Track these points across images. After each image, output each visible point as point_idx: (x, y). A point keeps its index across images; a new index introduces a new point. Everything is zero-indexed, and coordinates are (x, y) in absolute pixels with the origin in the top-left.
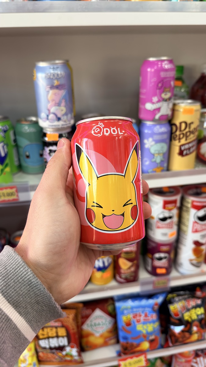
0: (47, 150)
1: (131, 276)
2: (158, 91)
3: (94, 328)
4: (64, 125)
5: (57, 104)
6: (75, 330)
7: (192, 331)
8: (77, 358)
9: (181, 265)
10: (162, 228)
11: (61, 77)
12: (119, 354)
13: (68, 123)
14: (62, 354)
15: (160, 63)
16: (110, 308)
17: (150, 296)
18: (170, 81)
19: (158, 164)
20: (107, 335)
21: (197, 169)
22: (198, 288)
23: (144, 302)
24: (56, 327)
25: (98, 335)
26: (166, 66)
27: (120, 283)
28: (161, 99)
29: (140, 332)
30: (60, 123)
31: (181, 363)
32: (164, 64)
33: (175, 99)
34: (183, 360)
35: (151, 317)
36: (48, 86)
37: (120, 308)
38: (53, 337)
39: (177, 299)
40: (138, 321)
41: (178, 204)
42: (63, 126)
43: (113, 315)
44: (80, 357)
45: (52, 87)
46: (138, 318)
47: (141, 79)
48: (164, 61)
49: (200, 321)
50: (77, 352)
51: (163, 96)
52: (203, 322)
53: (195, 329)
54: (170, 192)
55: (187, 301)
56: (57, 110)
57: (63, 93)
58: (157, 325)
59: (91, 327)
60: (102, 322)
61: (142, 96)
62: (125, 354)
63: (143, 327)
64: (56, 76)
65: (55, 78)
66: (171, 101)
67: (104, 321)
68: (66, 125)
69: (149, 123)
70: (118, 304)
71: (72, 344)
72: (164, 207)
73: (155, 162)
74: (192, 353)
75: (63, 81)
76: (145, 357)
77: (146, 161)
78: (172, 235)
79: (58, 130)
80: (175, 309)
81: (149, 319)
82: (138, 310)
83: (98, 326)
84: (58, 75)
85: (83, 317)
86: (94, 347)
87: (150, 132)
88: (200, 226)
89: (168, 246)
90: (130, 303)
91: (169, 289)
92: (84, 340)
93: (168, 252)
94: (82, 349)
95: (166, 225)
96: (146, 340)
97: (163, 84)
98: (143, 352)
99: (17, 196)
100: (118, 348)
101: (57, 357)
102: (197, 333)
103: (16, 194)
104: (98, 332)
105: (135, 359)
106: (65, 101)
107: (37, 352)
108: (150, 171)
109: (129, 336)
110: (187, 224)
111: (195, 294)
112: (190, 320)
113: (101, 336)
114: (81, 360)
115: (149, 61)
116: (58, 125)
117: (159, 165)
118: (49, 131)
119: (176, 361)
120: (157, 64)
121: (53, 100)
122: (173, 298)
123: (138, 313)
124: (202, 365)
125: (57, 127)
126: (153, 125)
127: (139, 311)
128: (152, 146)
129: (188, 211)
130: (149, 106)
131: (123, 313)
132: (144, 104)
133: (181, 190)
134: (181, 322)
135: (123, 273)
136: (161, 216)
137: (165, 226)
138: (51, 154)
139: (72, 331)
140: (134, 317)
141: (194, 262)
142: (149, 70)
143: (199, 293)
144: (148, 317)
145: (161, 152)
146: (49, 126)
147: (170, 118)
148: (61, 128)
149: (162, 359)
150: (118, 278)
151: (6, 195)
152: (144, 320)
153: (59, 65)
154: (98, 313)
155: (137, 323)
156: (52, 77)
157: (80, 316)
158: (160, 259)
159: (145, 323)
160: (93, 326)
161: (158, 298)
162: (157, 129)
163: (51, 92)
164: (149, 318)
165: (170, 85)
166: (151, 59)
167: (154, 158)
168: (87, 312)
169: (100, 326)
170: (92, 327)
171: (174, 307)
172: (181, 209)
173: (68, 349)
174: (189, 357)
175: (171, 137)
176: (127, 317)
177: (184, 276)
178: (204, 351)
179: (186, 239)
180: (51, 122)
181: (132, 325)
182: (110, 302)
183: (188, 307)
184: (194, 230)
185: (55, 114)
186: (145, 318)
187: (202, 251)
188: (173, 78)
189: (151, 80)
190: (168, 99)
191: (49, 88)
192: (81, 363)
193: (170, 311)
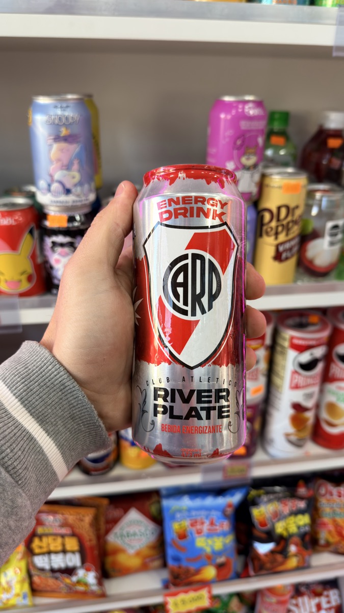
0: (49, 241)
2: (235, 152)
3: (127, 540)
4: (77, 201)
5: (66, 166)
6: (94, 542)
7: (289, 552)
8: (95, 588)
9: (271, 441)
11: (74, 122)
12: (166, 585)
13: (83, 198)
14: (71, 581)
15: (240, 106)
17: (219, 491)
18: (257, 137)
20: (147, 552)
21: (299, 283)
22: (301, 482)
23: (209, 501)
24: (63, 536)
25: (131, 551)
26: (252, 111)
28: (239, 166)
29: (202, 550)
30: (70, 199)
31: (271, 604)
32: (247, 107)
33: (266, 167)
34: (273, 600)
35: (220, 527)
36: (50, 136)
37: (169, 509)
38: (56, 552)
39: (265, 498)
40: (199, 532)
41: (268, 341)
42: (75, 204)
43: (158, 520)
44: (100, 587)
45: (58, 138)
46: (199, 527)
47: (209, 130)
48: (248, 102)
49: (303, 536)
50: (96, 578)
51: (244, 160)
52: (307, 538)
53: (293, 549)
55: (281, 503)
56: (65, 176)
57: (75, 148)
58: (230, 540)
59: (122, 539)
60: (140, 531)
61: (211, 160)
63: (207, 543)
64: (64, 120)
65: (62, 123)
66: (257, 169)
67: (143, 530)
68: (80, 201)
70: (166, 503)
71: (87, 564)
74: (289, 588)
75: (77, 130)
76: (209, 592)
78: (257, 391)
79: (67, 209)
80: (261, 515)
81: (216, 530)
82: (198, 513)
83: (133, 537)
84: (67, 118)
85: (108, 522)
86: (125, 572)
88: (302, 378)
89: (250, 410)
90: (186, 502)
91: (249, 481)
92: (109, 560)
93: (250, 419)
94: (105, 574)
96: (211, 564)
97: (243, 142)
98: (205, 584)
100: (165, 574)
101: (62, 585)
102: (296, 555)
104: (132, 548)
105: (192, 595)
106: (79, 163)
107: (30, 576)
109: (182, 555)
110: (282, 375)
111: (295, 491)
112: (285, 534)
113: (138, 554)
114: (102, 590)
115: (223, 102)
116: (67, 202)
118: (52, 211)
119: (263, 602)
120: (237, 108)
121: (59, 160)
122: (259, 496)
123: (199, 518)
124: (305, 610)
125: (64, 204)
127: (200, 515)
129: (284, 353)
133: (274, 318)
134: (269, 536)
138: (56, 249)
139: (87, 544)
140: (192, 525)
141: (293, 438)
142: (222, 116)
143: (302, 491)
144: (216, 525)
146: (52, 201)
147: (254, 198)
148: (72, 206)
149: (240, 596)
152: (209, 530)
153: (72, 102)
154: (134, 515)
155: (196, 535)
156: (57, 122)
157: (102, 521)
159: (210, 535)
160: (125, 537)
161: (232, 495)
163: (55, 146)
164: (218, 527)
165: (257, 144)
166: (227, 99)
168: (116, 513)
169: (137, 537)
170: (124, 538)
171: (260, 512)
172: (273, 350)
173: (81, 573)
174: (282, 595)
175: (262, 230)
176: (180, 525)
177: (276, 461)
178: (310, 586)
179: (279, 399)
180: (55, 196)
181: (188, 538)
182: (155, 498)
183: (283, 512)
184: (293, 385)
185: (61, 183)
186: (210, 527)
187: (306, 420)
188: (262, 131)
189: (225, 134)
190: (252, 166)
191: (53, 139)
192: (103, 596)
193: (252, 518)
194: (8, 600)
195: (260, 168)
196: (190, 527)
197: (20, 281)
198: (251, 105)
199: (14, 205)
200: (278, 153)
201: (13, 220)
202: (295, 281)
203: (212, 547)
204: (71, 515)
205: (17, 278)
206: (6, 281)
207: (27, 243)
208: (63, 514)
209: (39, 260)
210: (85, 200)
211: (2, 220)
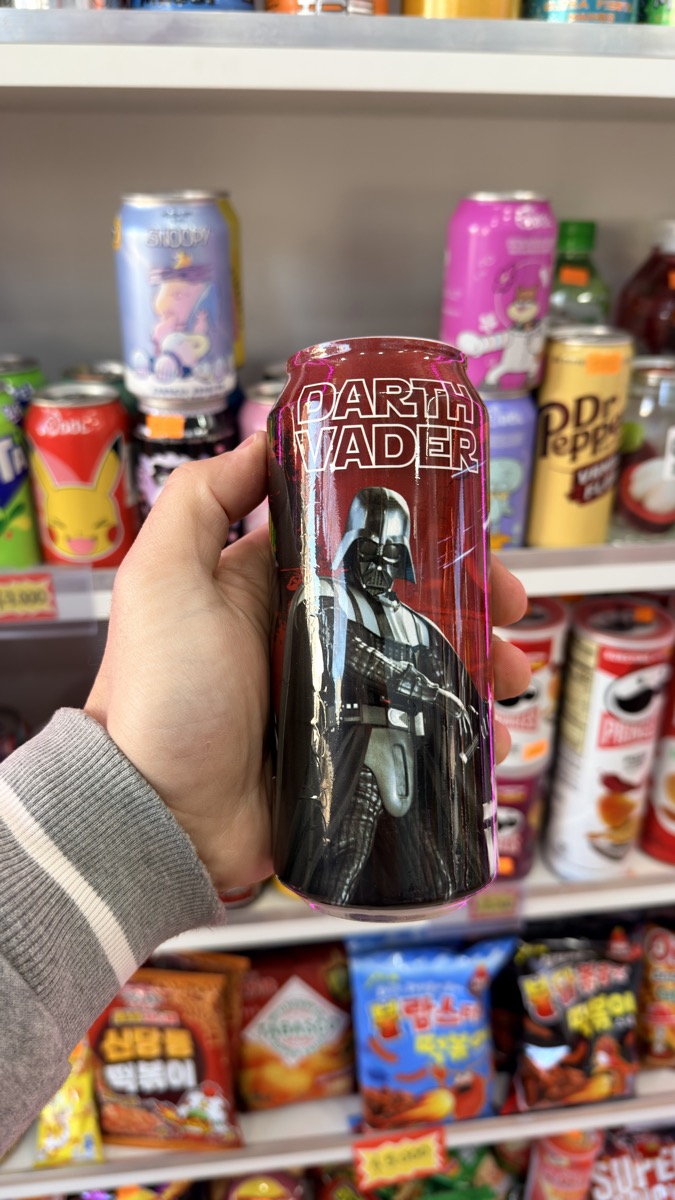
0: (148, 464)
2: (498, 297)
3: (282, 1038)
4: (202, 390)
5: (183, 324)
6: (221, 1040)
7: (593, 1066)
8: (222, 1129)
9: (562, 848)
11: (198, 243)
12: (358, 1128)
13: (214, 384)
14: (177, 1114)
15: (507, 211)
16: (334, 980)
17: (462, 945)
18: (537, 268)
20: (320, 1062)
21: (617, 545)
22: (618, 931)
23: (442, 964)
24: (162, 1029)
25: (291, 1061)
26: (528, 220)
28: (505, 324)
29: (426, 1058)
30: (190, 385)
31: (558, 1169)
32: (519, 213)
33: (554, 325)
34: (564, 1160)
35: (462, 1013)
36: (155, 268)
37: (364, 978)
38: (149, 1060)
39: (548, 961)
40: (422, 1024)
41: (556, 655)
42: (198, 395)
43: (343, 1001)
44: (232, 1127)
45: (168, 273)
46: (421, 1014)
47: (447, 257)
48: (520, 204)
49: (621, 1035)
50: (225, 1109)
51: (514, 312)
52: (630, 1040)
53: (602, 1059)
54: (533, 616)
55: (580, 970)
56: (181, 343)
57: (200, 291)
58: (480, 1039)
59: (273, 1037)
60: (307, 1022)
61: (450, 312)
62: (376, 1125)
63: (437, 1044)
64: (181, 240)
65: (178, 245)
66: (538, 329)
67: (313, 1019)
68: (208, 390)
70: (358, 966)
71: (208, 1083)
74: (594, 1139)
75: (204, 257)
76: (441, 1141)
78: (534, 751)
79: (184, 404)
80: (541, 992)
81: (455, 1020)
82: (420, 987)
83: (294, 1034)
84: (186, 236)
85: (246, 1003)
86: (280, 1100)
88: (622, 727)
89: (521, 787)
90: (397, 964)
91: (518, 926)
92: (249, 1076)
93: (521, 806)
94: (241, 1105)
95: (515, 718)
96: (444, 1087)
97: (513, 277)
98: (432, 1125)
99: (53, 603)
100: (356, 1107)
101: (159, 1123)
102: (607, 1072)
103: (49, 596)
104: (293, 1053)
105: (407, 1146)
106: (207, 317)
107: (98, 1104)
109: (390, 1069)
110: (583, 720)
111: (607, 947)
112: (587, 1030)
113: (304, 1065)
114: (236, 1134)
115: (476, 205)
116: (184, 392)
117: (495, 529)
118: (155, 408)
119: (543, 1165)
120: (500, 214)
121: (170, 313)
122: (537, 956)
123: (421, 997)
124: (625, 1183)
125: (179, 396)
127: (423, 992)
129: (586, 679)
130: (469, 343)
132: (455, 334)
133: (568, 612)
134: (557, 1034)
137: (511, 722)
138: (161, 478)
139: (209, 1043)
140: (409, 1010)
141: (604, 842)
142: (473, 230)
143: (620, 947)
144: (454, 1011)
145: (504, 487)
146: (156, 390)
147: (533, 383)
148: (193, 399)
149: (493, 1150)
151: (17, 598)
152: (441, 1020)
153: (194, 205)
154: (296, 991)
155: (415, 1030)
156: (167, 241)
157: (237, 999)
159: (443, 1030)
160: (279, 1032)
161: (486, 953)
163: (165, 287)
164: (457, 1015)
165: (538, 281)
166: (483, 197)
168: (262, 986)
169: (301, 1034)
170: (276, 1034)
171: (539, 987)
172: (565, 672)
173: (196, 1099)
174: (581, 1151)
176: (385, 1009)
177: (569, 887)
178: (635, 1137)
179: (578, 768)
180: (161, 380)
181: (400, 1035)
182: (336, 959)
183: (583, 988)
184: (604, 740)
185: (173, 356)
186: (443, 1015)
187: (628, 808)
188: (546, 259)
189: (478, 263)
190: (528, 323)
191: (160, 274)
192: (236, 1145)
193: (523, 997)
194: (57, 1149)
195: (543, 326)
196: (405, 1014)
197: (94, 539)
198: (526, 209)
199: (84, 397)
200: (576, 301)
201: (83, 425)
202: (609, 540)
203: (446, 1054)
204: (176, 988)
205: (88, 533)
206: (69, 540)
207: (108, 468)
208: (162, 986)
209: (130, 501)
210: (216, 388)
211: (63, 426)
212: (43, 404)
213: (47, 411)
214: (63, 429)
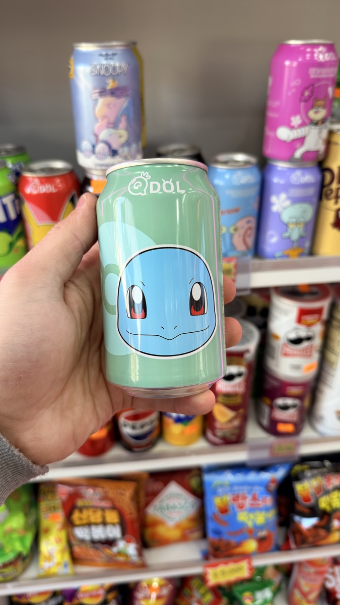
1: (233, 434)
2: (302, 104)
3: (166, 512)
5: (112, 124)
6: (134, 515)
7: (331, 527)
8: (135, 558)
9: (321, 419)
10: (293, 355)
11: (121, 73)
12: (206, 556)
14: (112, 552)
15: (309, 50)
17: (263, 468)
18: (327, 86)
19: (293, 242)
20: (187, 524)
23: (252, 477)
24: (103, 509)
25: (171, 523)
26: (321, 56)
27: (214, 444)
28: (307, 121)
29: (243, 524)
30: (117, 161)
31: (309, 574)
33: (332, 123)
34: (312, 570)
35: (263, 501)
36: (95, 89)
37: (210, 484)
38: (96, 524)
39: (308, 473)
40: (241, 507)
41: (325, 316)
43: (199, 494)
44: (140, 558)
45: (103, 92)
46: (240, 501)
48: (316, 46)
50: (137, 549)
51: (312, 114)
53: (336, 523)
54: (312, 293)
55: (325, 477)
56: (111, 135)
57: (123, 103)
58: (271, 515)
59: (162, 511)
60: (180, 504)
61: (271, 114)
62: (216, 556)
63: (249, 517)
64: (111, 70)
65: (109, 74)
66: (325, 125)
67: (183, 502)
69: (281, 165)
70: (208, 478)
71: (128, 536)
72: (299, 321)
73: (289, 238)
74: (328, 560)
75: (124, 81)
76: (250, 563)
77: (272, 236)
78: (309, 368)
80: (305, 490)
81: (259, 504)
82: (241, 488)
83: (173, 510)
84: (114, 68)
85: (147, 495)
86: (163, 542)
87: (282, 182)
89: (301, 387)
90: (229, 477)
91: (296, 459)
92: (148, 532)
93: (300, 397)
94: (145, 544)
95: (300, 351)
96: (253, 538)
97: (312, 92)
98: (246, 556)
100: (204, 545)
101: (103, 556)
102: (339, 530)
104: (172, 519)
105: (232, 566)
106: (127, 119)
107: (70, 545)
108: (278, 254)
109: (224, 529)
112: (328, 509)
113: (178, 526)
114: (142, 561)
115: (289, 45)
117: (295, 245)
118: (95, 176)
119: (300, 571)
120: (304, 53)
121: (104, 117)
122: (303, 471)
123: (241, 493)
126: (289, 169)
127: (242, 490)
128: (285, 208)
130: (284, 133)
131: (215, 493)
132: (274, 129)
133: (332, 292)
134: (313, 511)
135: (219, 429)
136: (293, 336)
137: (298, 353)
139: (128, 517)
140: (234, 500)
142: (287, 63)
144: (259, 500)
145: (302, 220)
146: (96, 165)
147: (321, 158)
149: (277, 567)
150: (210, 435)
152: (251, 505)
153: (118, 49)
154: (174, 488)
156: (102, 72)
157: (142, 494)
158: (285, 408)
159: (253, 509)
160: (164, 509)
161: (276, 471)
162: (296, 178)
163: (101, 101)
164: (260, 502)
165: (327, 95)
166: (293, 42)
167: (287, 231)
168: (155, 486)
169: (176, 510)
171: (303, 487)
172: (329, 324)
173: (121, 545)
174: (321, 566)
175: (322, 192)
176: (222, 499)
177: (325, 439)
179: (333, 376)
180: (99, 158)
181: (229, 512)
182: (195, 472)
183: (327, 487)
185: (107, 143)
186: (252, 502)
188: (332, 80)
189: (290, 84)
190: (321, 120)
191: (98, 93)
192: (143, 566)
193: (295, 493)
194: (49, 568)
195: (328, 124)
196: (233, 502)
199: (52, 170)
201: (53, 187)
203: (253, 521)
204: (111, 489)
207: (68, 212)
208: (103, 488)
211: (41, 187)
212: (28, 175)
213: (31, 179)
214: (41, 190)
